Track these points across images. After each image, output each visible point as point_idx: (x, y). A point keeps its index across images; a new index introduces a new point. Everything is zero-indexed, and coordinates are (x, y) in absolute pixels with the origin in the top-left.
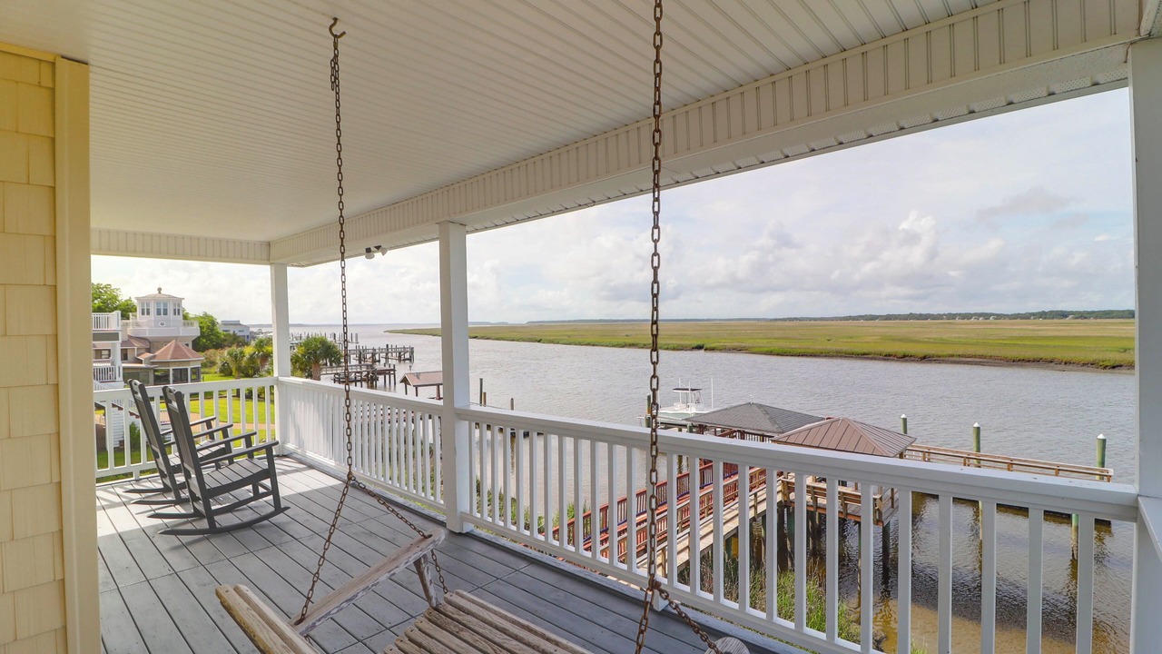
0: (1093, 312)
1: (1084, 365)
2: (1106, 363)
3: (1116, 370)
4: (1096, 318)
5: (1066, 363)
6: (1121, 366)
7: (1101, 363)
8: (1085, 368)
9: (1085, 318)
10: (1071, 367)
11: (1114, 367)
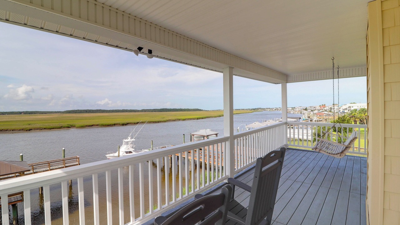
0: (7, 112)
1: (19, 130)
2: (27, 129)
3: (31, 131)
4: (8, 114)
5: (13, 130)
6: (32, 129)
7: (25, 129)
8: (20, 131)
9: (4, 114)
10: (15, 131)
11: (30, 130)
